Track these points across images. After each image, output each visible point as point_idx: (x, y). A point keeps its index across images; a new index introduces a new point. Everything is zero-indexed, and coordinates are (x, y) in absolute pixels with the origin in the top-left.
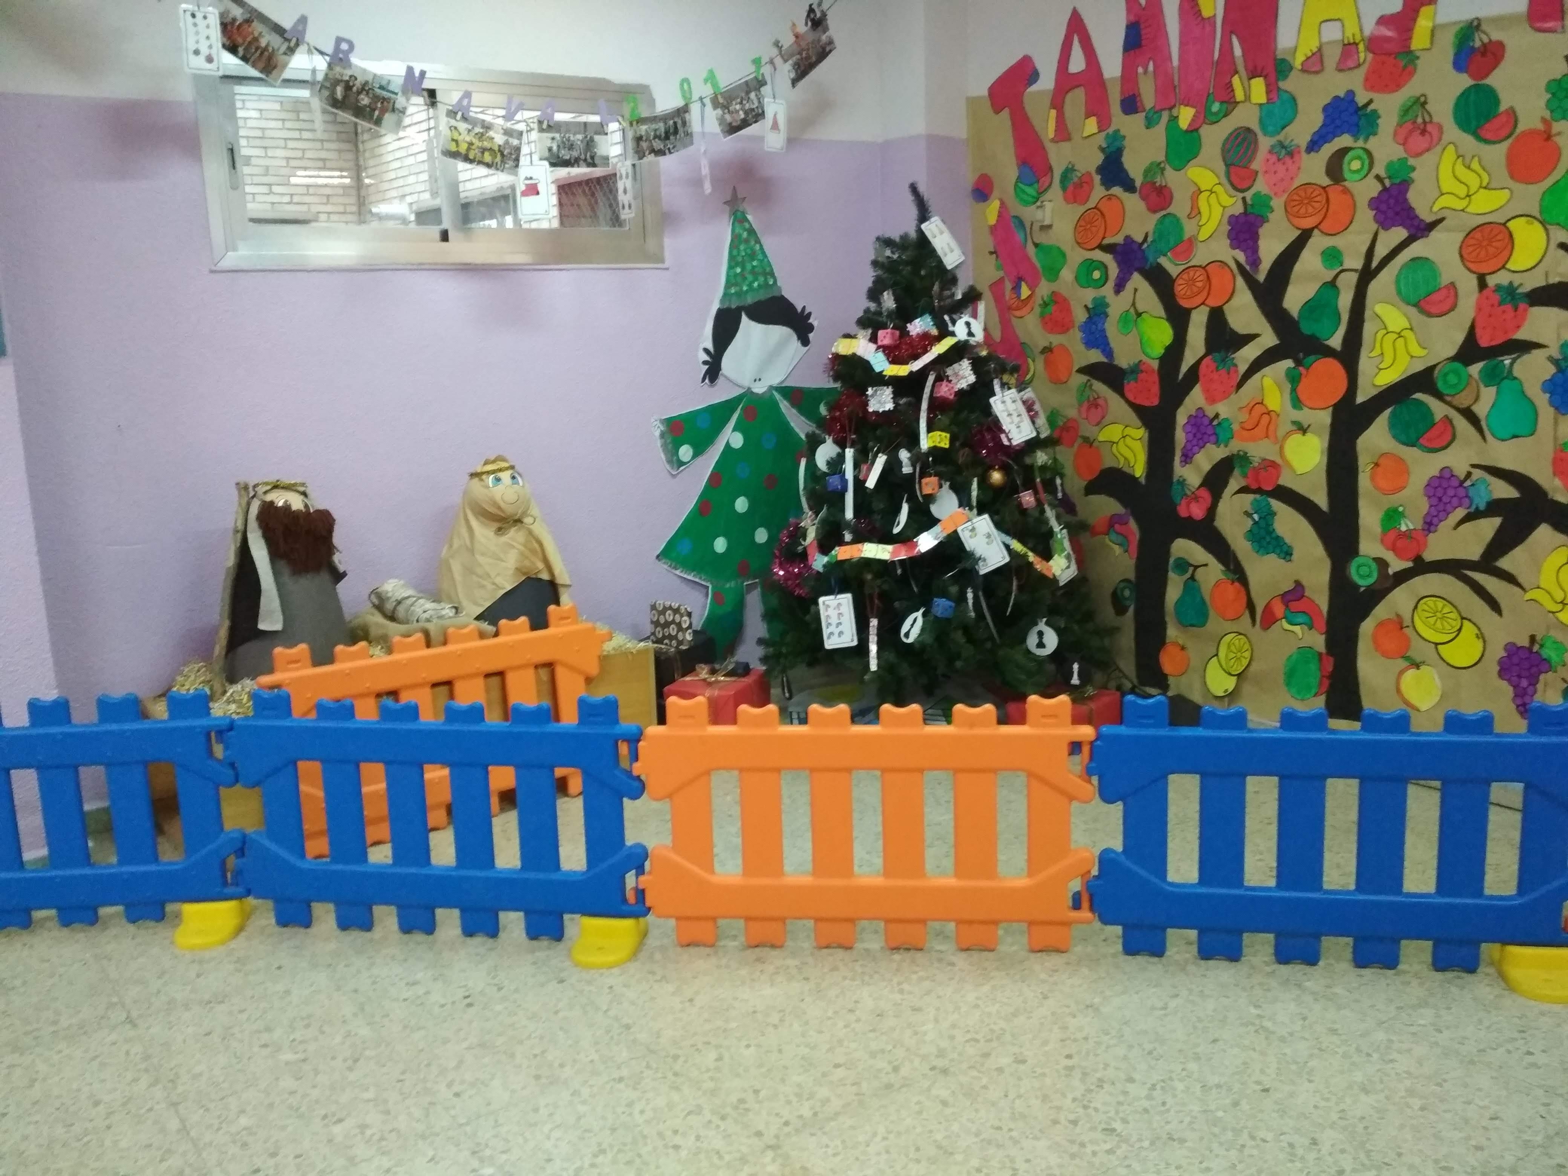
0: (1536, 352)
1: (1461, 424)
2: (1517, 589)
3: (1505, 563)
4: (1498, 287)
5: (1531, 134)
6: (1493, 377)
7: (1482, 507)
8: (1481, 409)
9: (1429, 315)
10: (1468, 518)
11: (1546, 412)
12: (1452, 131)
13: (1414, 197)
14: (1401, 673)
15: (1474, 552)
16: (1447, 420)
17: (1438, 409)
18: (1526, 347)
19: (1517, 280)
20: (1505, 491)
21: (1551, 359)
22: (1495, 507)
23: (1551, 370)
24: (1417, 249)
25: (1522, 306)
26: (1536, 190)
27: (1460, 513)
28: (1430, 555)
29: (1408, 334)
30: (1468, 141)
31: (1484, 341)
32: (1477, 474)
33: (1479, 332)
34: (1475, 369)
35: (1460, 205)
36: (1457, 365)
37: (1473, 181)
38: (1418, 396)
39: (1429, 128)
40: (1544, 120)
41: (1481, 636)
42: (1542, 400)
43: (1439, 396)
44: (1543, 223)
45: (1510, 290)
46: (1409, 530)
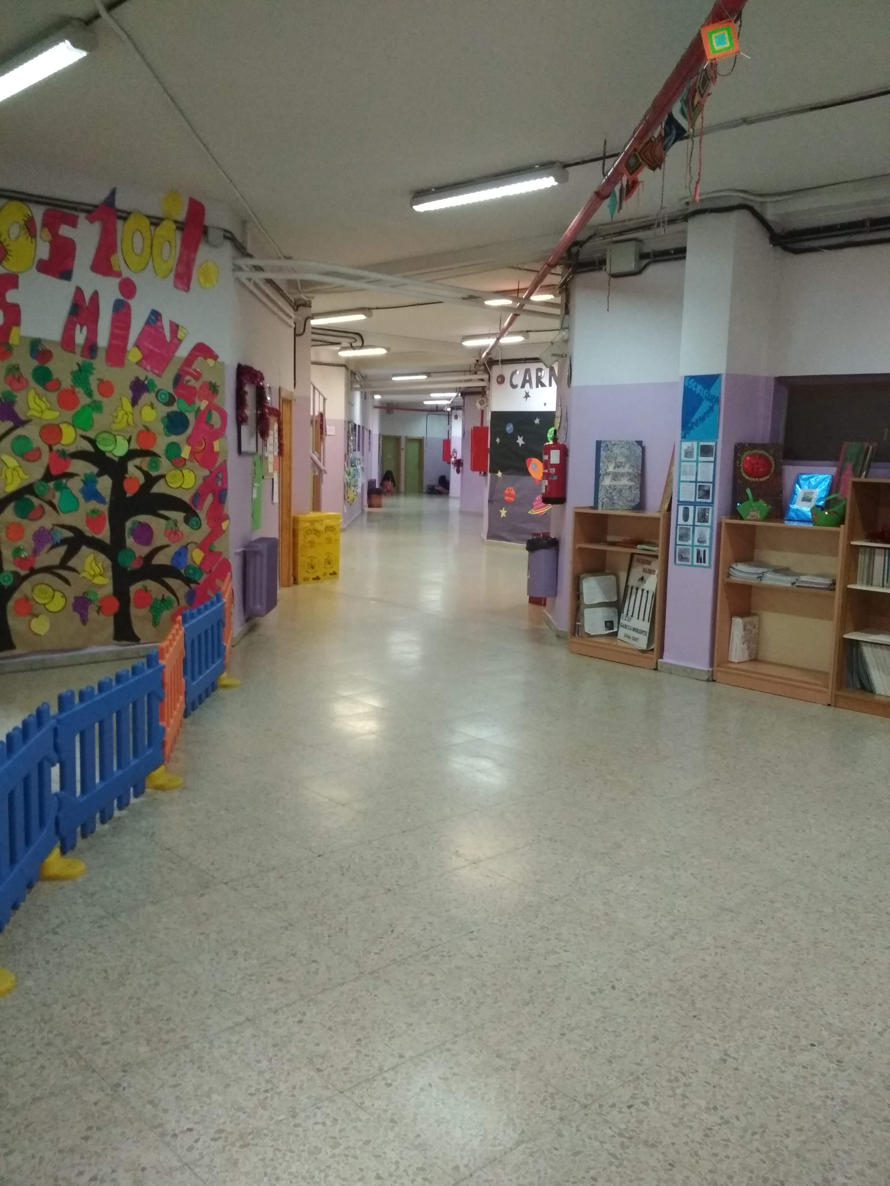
0: (76, 478)
1: (47, 508)
2: (75, 574)
3: (71, 563)
4: (58, 451)
5: (66, 391)
6: (58, 487)
7: (59, 541)
8: (56, 501)
9: (28, 461)
10: (54, 547)
11: (82, 500)
12: (32, 383)
13: (17, 409)
14: (30, 621)
15: (56, 561)
16: (41, 507)
17: (36, 501)
18: (71, 475)
19: (66, 448)
20: (69, 534)
21: (82, 480)
22: (64, 541)
23: (81, 485)
24: (19, 431)
25: (68, 458)
26: (70, 413)
27: (49, 545)
28: (38, 565)
29: (19, 469)
30: (40, 389)
31: (54, 472)
32: (56, 527)
33: (51, 468)
34: (51, 484)
35: (38, 415)
36: (44, 483)
37: (43, 406)
38: (27, 496)
39: (21, 380)
40: (72, 386)
41: (64, 596)
42: (80, 496)
43: (37, 496)
44: (73, 426)
45: (63, 453)
46: (26, 556)
